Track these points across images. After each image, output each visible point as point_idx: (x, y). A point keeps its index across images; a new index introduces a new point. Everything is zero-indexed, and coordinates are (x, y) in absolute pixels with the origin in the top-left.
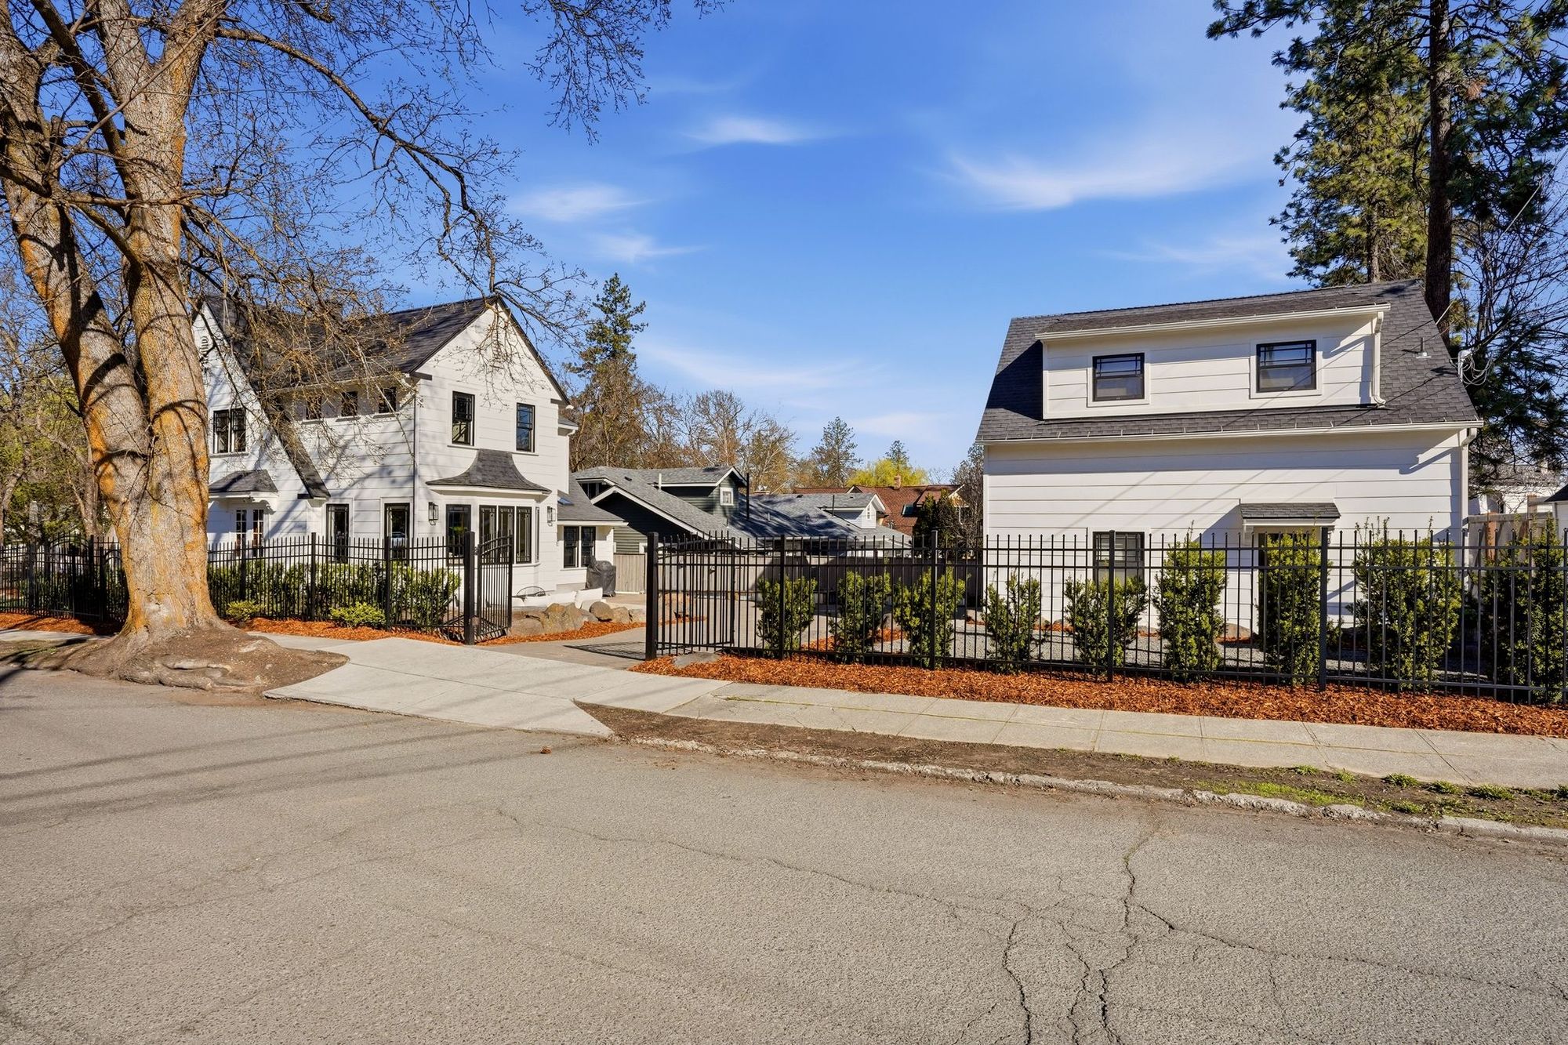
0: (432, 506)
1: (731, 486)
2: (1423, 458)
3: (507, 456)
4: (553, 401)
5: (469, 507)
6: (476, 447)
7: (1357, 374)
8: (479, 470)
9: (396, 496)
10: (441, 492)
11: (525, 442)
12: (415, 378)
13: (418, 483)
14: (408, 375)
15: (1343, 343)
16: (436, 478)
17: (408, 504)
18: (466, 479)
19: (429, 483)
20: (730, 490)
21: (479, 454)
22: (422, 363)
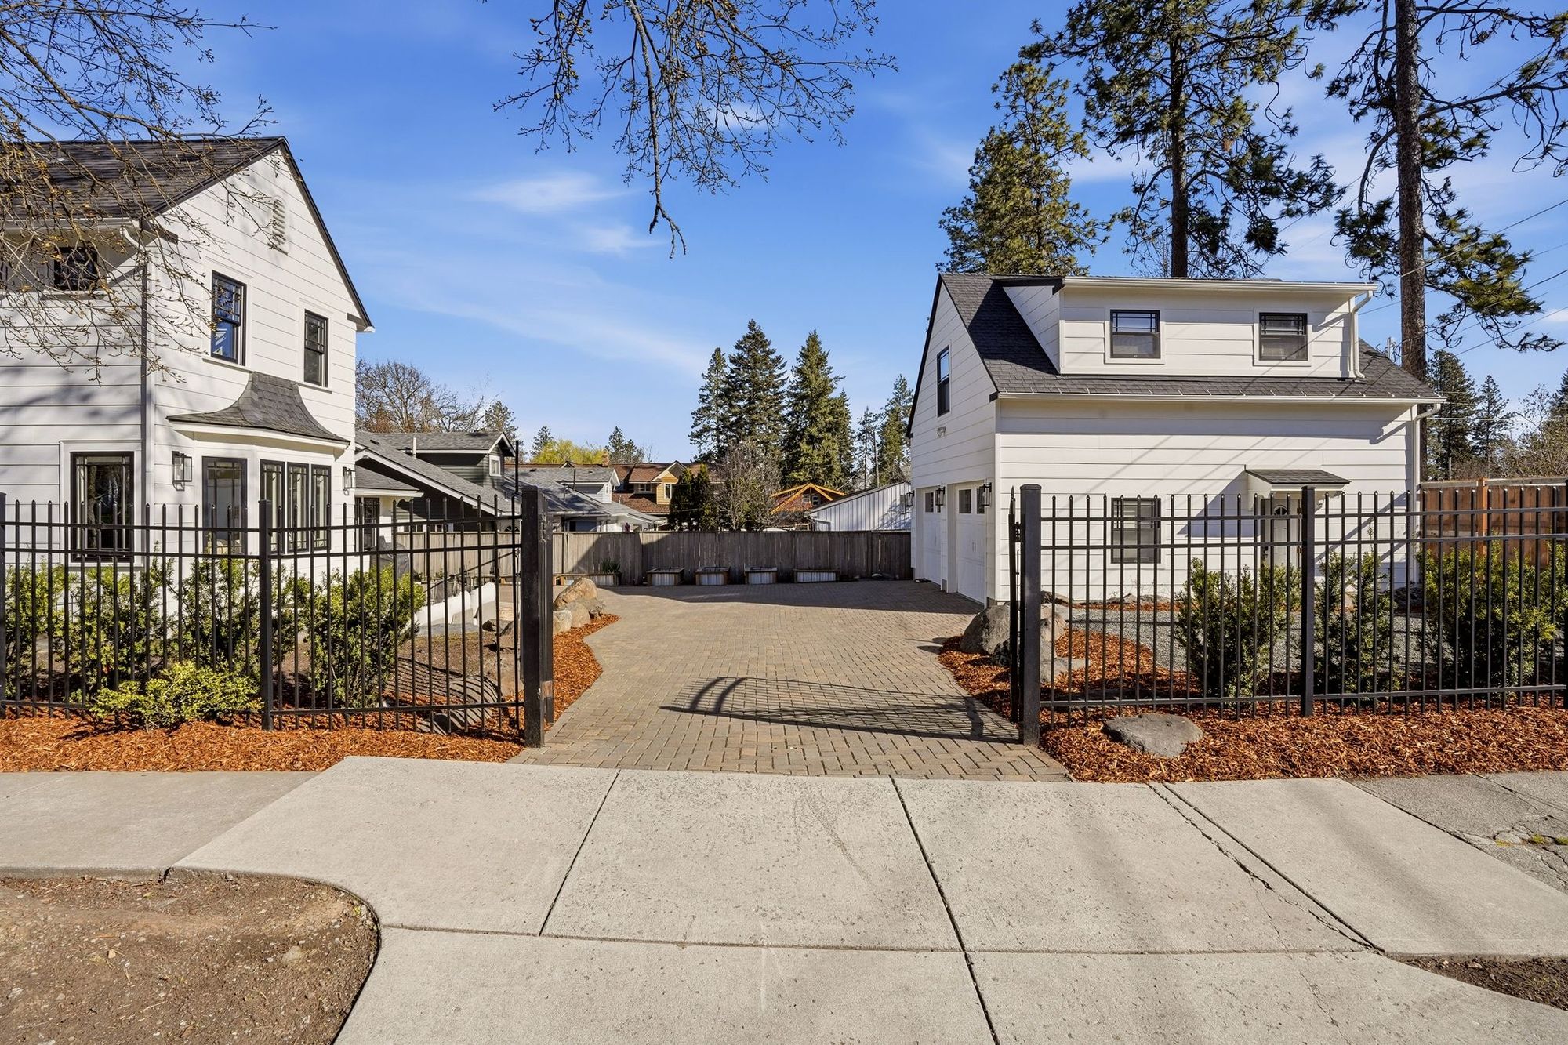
0: (178, 457)
1: (498, 454)
2: (1387, 429)
3: (292, 387)
4: (350, 317)
5: (243, 462)
6: (248, 366)
7: (1337, 349)
8: (254, 404)
9: (101, 439)
10: (193, 436)
11: (315, 373)
12: (147, 232)
13: (153, 418)
14: (136, 224)
15: (1328, 318)
16: (185, 411)
17: (130, 454)
18: (234, 416)
19: (171, 419)
20: (497, 458)
21: (253, 380)
22: (161, 209)
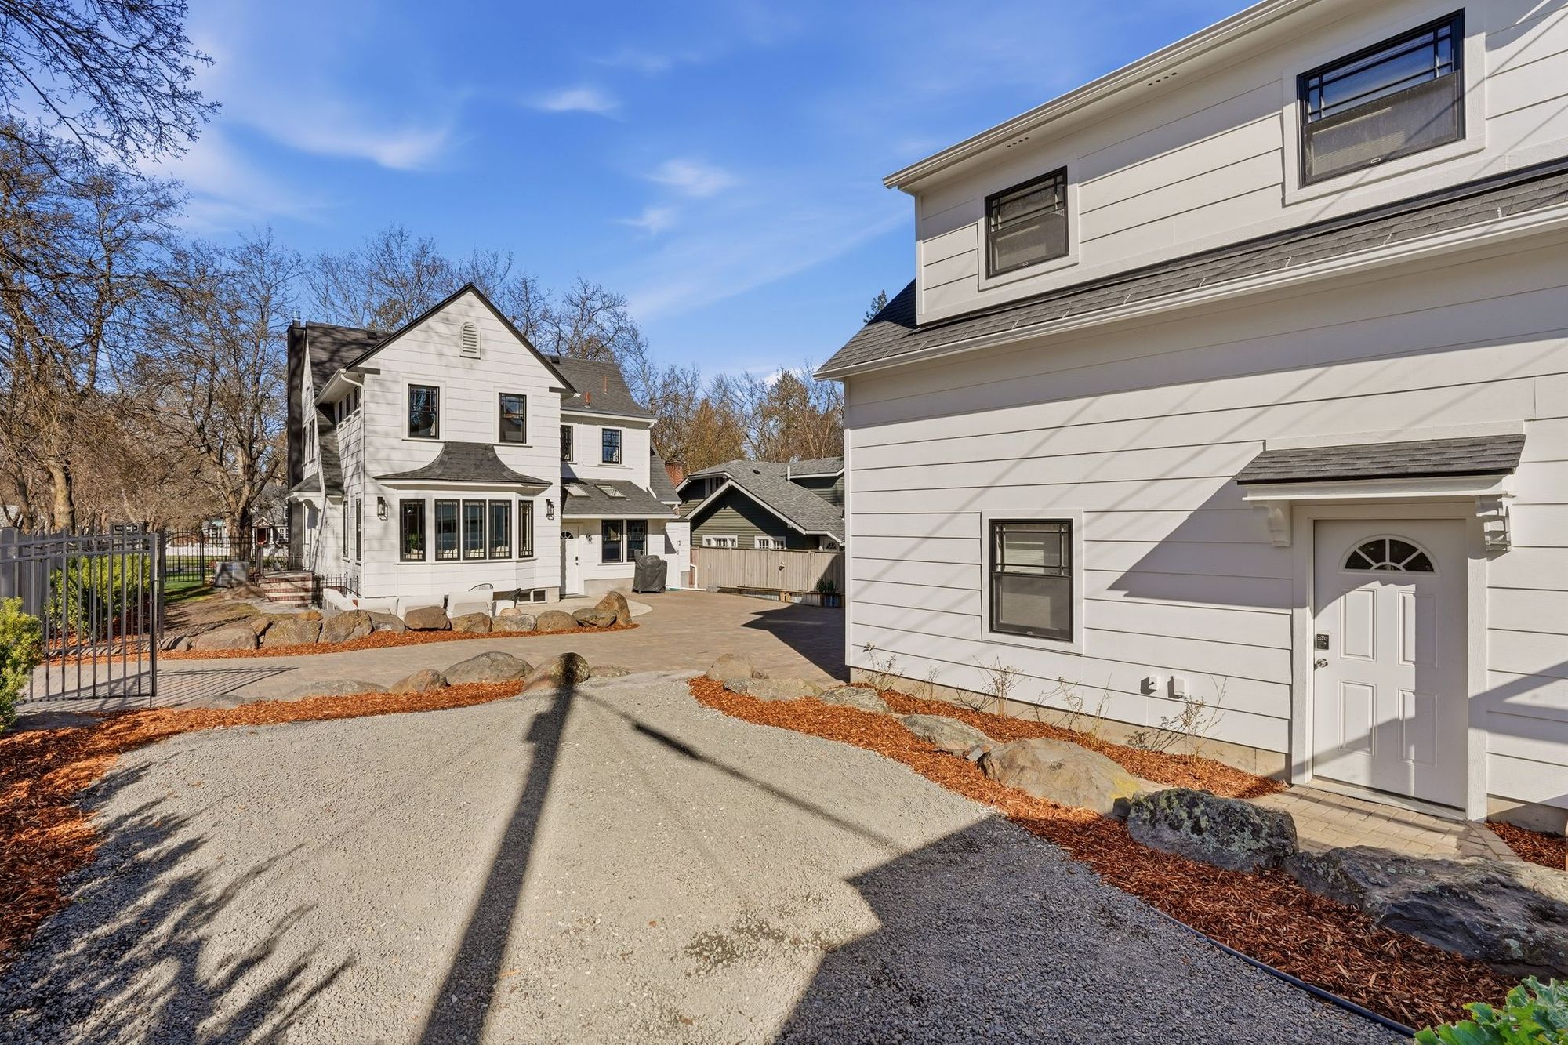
0: (383, 501)
3: (489, 448)
4: (554, 392)
5: (423, 501)
6: (441, 439)
10: (392, 487)
12: (358, 373)
13: (365, 478)
16: (389, 473)
17: (361, 500)
18: (426, 473)
19: (377, 478)
21: (446, 447)
22: (366, 358)
